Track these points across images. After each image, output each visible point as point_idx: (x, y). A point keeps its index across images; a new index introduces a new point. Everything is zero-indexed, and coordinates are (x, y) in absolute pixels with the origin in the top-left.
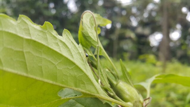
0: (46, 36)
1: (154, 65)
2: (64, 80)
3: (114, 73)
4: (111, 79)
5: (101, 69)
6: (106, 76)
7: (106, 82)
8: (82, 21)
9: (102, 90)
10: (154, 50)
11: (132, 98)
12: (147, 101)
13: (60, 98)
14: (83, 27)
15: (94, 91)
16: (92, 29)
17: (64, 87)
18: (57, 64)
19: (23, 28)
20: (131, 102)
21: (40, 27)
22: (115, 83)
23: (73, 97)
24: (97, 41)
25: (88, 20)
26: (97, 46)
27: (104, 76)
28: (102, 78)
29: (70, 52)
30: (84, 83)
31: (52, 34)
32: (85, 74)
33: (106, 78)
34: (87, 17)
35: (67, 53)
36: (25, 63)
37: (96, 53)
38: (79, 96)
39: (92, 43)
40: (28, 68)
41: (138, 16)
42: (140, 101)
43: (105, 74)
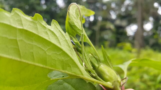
0: (37, 26)
1: (130, 51)
2: (52, 64)
3: (96, 57)
4: (93, 62)
5: (85, 54)
6: (89, 60)
7: (89, 65)
8: (69, 12)
9: (85, 72)
10: (130, 39)
11: (111, 79)
12: (124, 81)
13: (50, 79)
14: (70, 17)
15: (79, 73)
16: (78, 19)
17: (53, 70)
18: (47, 50)
19: (16, 19)
20: (111, 82)
21: (31, 18)
22: (97, 65)
23: (60, 78)
24: (81, 29)
25: (74, 11)
26: (82, 34)
27: (87, 59)
28: (86, 62)
29: (58, 39)
30: (70, 67)
31: (42, 25)
32: (71, 59)
33: (89, 61)
34: (73, 8)
35: (55, 41)
36: (19, 49)
37: (80, 40)
38: (66, 77)
39: (78, 31)
40: (21, 54)
41: (117, 10)
42: (118, 81)
43: (88, 58)
